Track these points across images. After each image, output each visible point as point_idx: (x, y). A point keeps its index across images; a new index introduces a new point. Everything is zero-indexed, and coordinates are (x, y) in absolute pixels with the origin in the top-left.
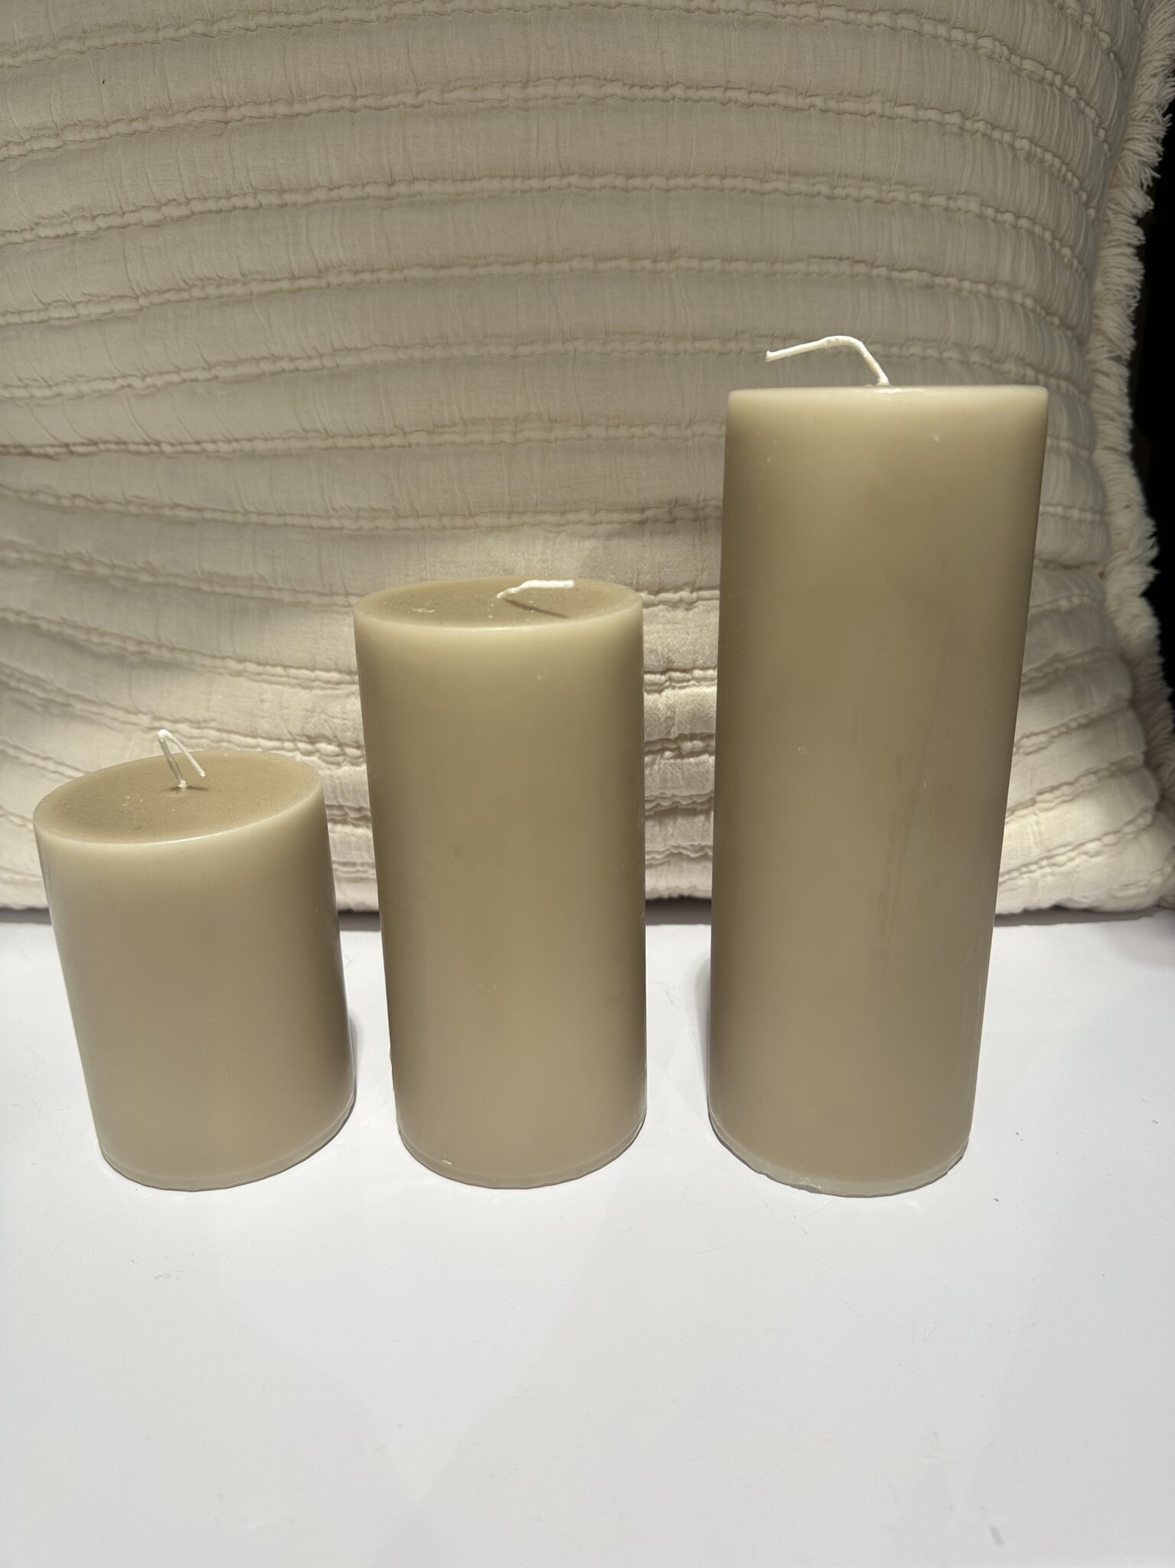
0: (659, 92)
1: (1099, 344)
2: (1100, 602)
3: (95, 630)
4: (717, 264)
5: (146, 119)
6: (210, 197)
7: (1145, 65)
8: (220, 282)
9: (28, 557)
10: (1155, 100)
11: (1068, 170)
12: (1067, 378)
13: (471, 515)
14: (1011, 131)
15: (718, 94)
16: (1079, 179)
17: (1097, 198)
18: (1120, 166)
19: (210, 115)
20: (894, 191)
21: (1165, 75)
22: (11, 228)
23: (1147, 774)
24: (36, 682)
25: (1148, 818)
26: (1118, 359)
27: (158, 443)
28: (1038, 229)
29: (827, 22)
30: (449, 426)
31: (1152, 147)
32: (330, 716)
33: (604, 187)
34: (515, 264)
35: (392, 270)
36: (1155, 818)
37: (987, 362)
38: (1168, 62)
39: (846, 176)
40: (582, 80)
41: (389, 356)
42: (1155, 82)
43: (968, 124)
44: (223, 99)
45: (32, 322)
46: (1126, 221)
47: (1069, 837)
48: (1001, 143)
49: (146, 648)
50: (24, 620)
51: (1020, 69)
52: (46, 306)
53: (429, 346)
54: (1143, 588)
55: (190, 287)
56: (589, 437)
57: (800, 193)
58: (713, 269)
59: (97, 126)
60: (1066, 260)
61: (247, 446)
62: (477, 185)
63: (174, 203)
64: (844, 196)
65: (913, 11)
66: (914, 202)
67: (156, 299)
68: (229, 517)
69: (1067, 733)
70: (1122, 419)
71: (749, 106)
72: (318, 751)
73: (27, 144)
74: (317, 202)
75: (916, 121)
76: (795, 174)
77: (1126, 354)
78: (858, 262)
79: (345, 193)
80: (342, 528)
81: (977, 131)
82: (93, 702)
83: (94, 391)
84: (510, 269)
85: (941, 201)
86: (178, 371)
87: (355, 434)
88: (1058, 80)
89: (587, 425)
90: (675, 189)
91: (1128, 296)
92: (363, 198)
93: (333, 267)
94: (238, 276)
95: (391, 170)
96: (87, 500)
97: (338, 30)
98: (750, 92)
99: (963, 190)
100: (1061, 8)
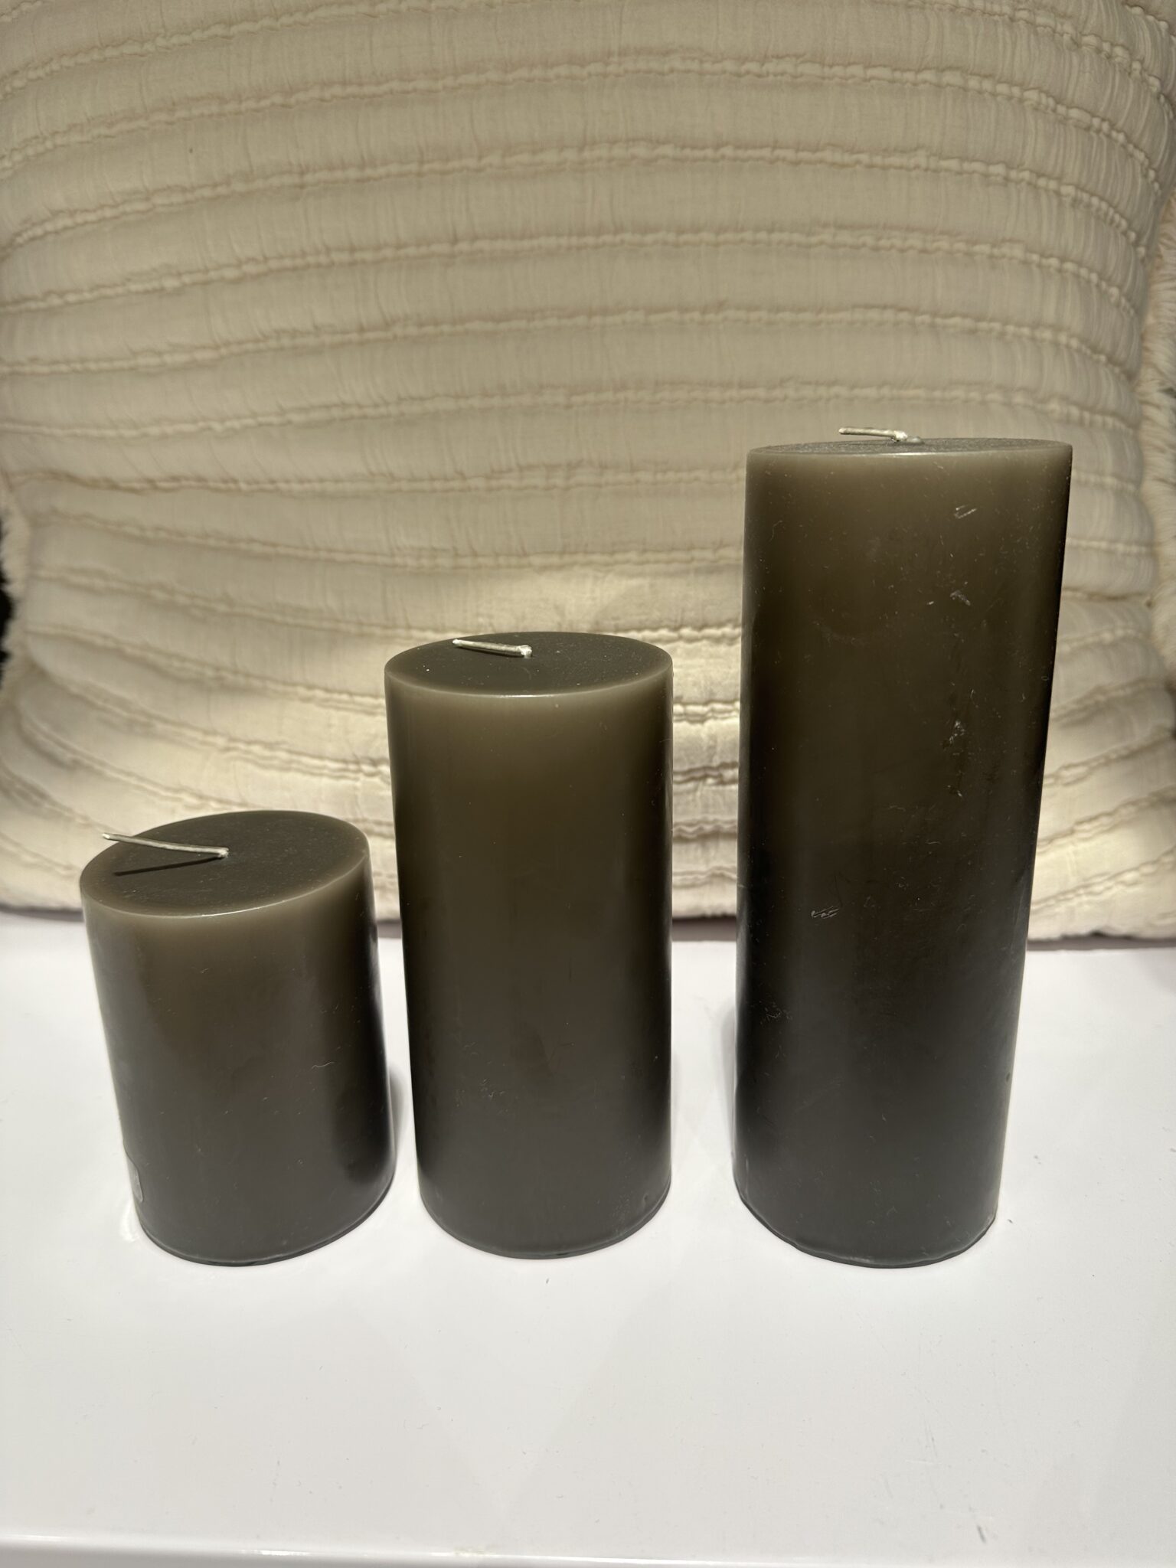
0: (709, 152)
1: (1149, 377)
2: (1147, 634)
3: (176, 655)
4: (763, 314)
5: (228, 184)
6: (287, 256)
8: (294, 333)
9: (114, 585)
11: (1116, 212)
12: (1114, 414)
13: (524, 555)
14: (1056, 178)
15: (766, 153)
16: (1127, 219)
17: (1147, 235)
18: (1173, 201)
19: (287, 180)
20: (938, 240)
22: (103, 284)
24: (122, 703)
27: (235, 481)
28: (1083, 272)
29: (873, 82)
30: (506, 472)
33: (655, 242)
34: (570, 317)
35: (454, 323)
37: (1030, 403)
39: (891, 227)
40: (636, 143)
41: (450, 405)
43: (1013, 174)
44: (300, 165)
45: (122, 369)
47: (1107, 867)
48: (1046, 190)
49: (223, 673)
50: (110, 644)
51: (1066, 118)
52: (135, 354)
53: (488, 395)
55: (267, 338)
56: (638, 481)
57: (845, 245)
58: (760, 319)
59: (184, 190)
60: (1113, 300)
61: (317, 486)
62: (535, 242)
63: (253, 261)
64: (889, 247)
65: (957, 68)
66: (959, 251)
67: (235, 349)
68: (301, 553)
69: (1106, 764)
71: (796, 163)
73: (120, 207)
74: (385, 259)
75: (960, 174)
76: (840, 227)
78: (902, 310)
79: (411, 251)
80: (405, 566)
81: (1022, 180)
82: (173, 723)
83: (177, 432)
84: (564, 321)
85: (985, 248)
86: (255, 415)
87: (418, 478)
88: (1105, 126)
89: (636, 470)
90: (724, 244)
92: (428, 256)
93: (399, 320)
94: (311, 329)
95: (454, 229)
96: (169, 532)
97: (407, 100)
98: (797, 151)
99: (1007, 238)
100: (1109, 57)
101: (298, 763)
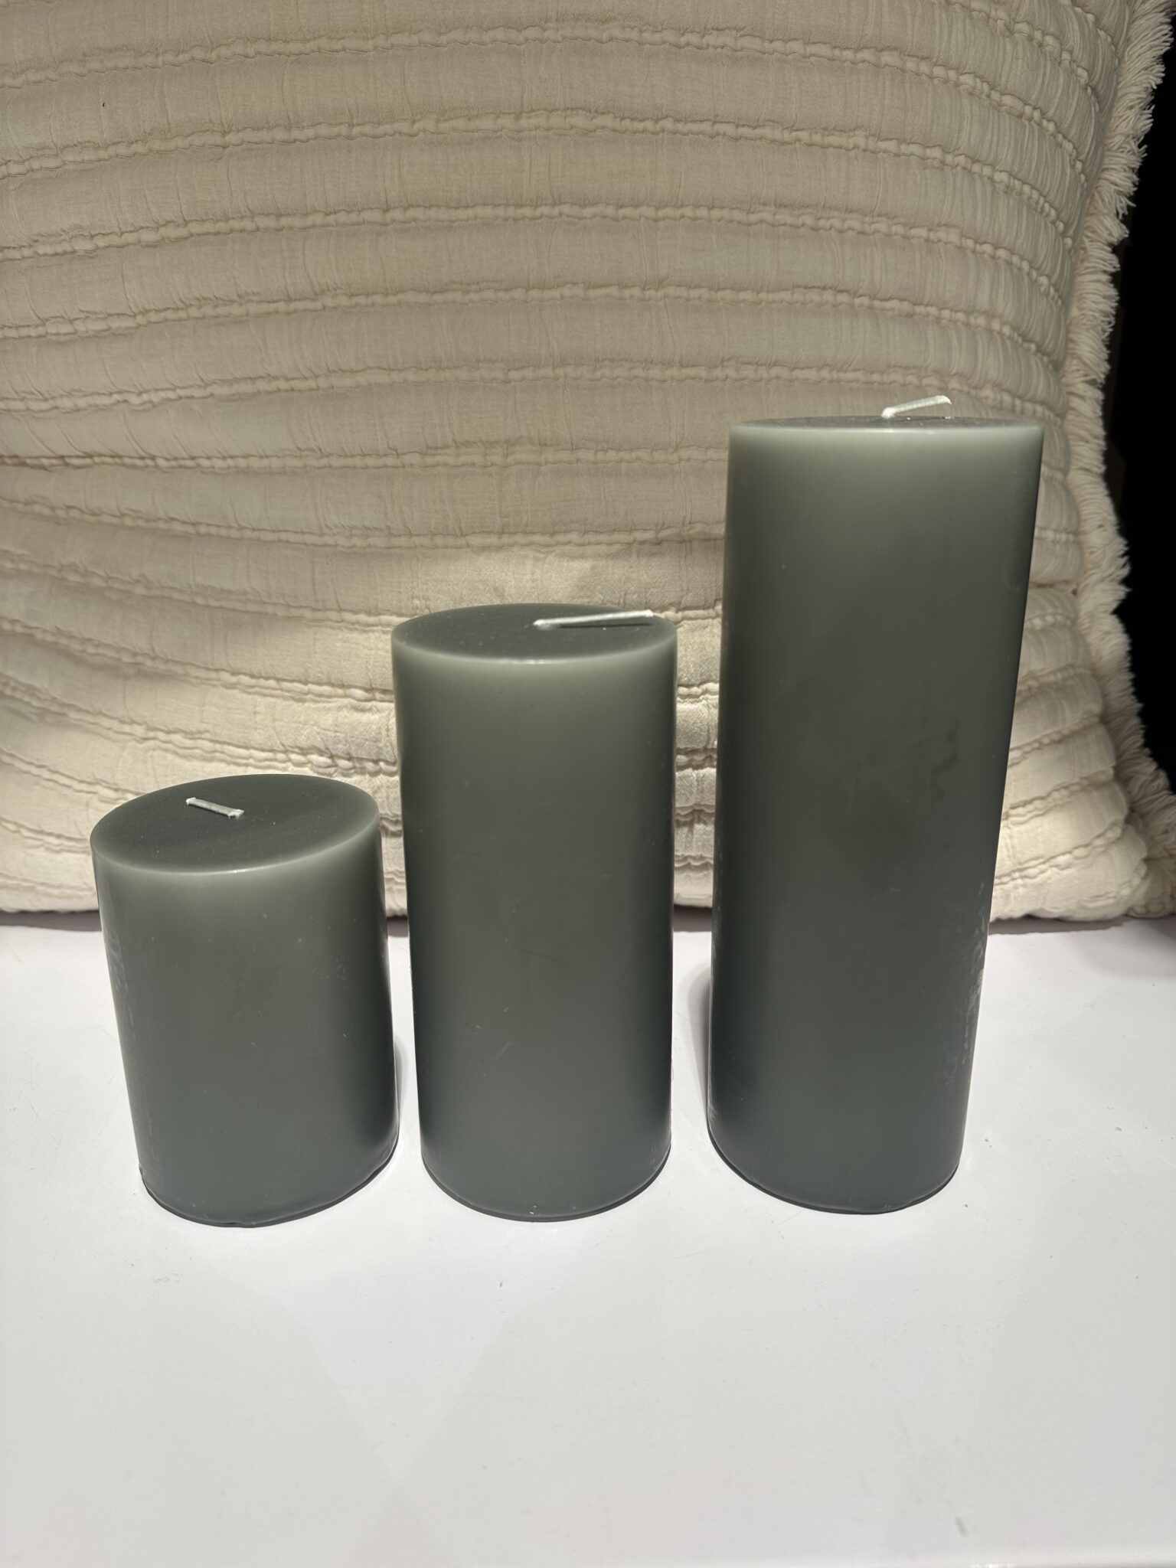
0: (649, 125)
1: (1075, 368)
2: (1074, 621)
3: (90, 640)
4: (704, 293)
5: (145, 142)
6: (209, 220)
7: (1121, 98)
8: (217, 302)
9: (23, 567)
10: (1132, 132)
11: (1046, 201)
12: (1043, 403)
13: (462, 535)
14: (990, 164)
15: (706, 127)
16: (1056, 210)
17: (1074, 227)
18: (1096, 194)
19: (209, 139)
20: (877, 222)
21: (1141, 107)
22: (9, 245)
23: (1117, 788)
24: (31, 690)
25: (1118, 831)
26: (1092, 383)
27: (153, 458)
28: (1015, 259)
29: (813, 59)
30: (442, 448)
31: (1129, 178)
32: (322, 729)
33: (594, 216)
34: (507, 290)
35: (386, 294)
36: (1124, 830)
37: (966, 388)
38: (1143, 95)
39: (830, 208)
40: (575, 112)
41: (383, 378)
42: (1131, 113)
43: (949, 158)
44: (222, 124)
45: (29, 337)
46: (1103, 249)
47: (1040, 850)
48: (981, 176)
49: (140, 659)
50: (19, 629)
51: (1000, 104)
52: (44, 322)
53: (422, 369)
54: (1115, 605)
55: (188, 307)
56: (578, 460)
57: (785, 225)
58: (700, 297)
59: (97, 147)
60: (1042, 289)
61: (242, 462)
62: (470, 212)
63: (172, 224)
64: (828, 227)
65: (896, 49)
66: (896, 234)
67: (153, 317)
68: (224, 532)
69: (1039, 748)
70: (1096, 441)
71: (737, 139)
72: (310, 762)
73: (26, 163)
74: (313, 226)
75: (898, 155)
76: (781, 206)
77: (1101, 378)
78: (841, 291)
79: (342, 218)
80: (336, 546)
81: (957, 165)
82: (87, 712)
83: (90, 406)
84: (501, 294)
85: (922, 232)
86: (174, 388)
87: (349, 454)
88: (1037, 114)
89: (576, 449)
90: (664, 219)
91: (1103, 321)
92: (358, 224)
93: (329, 290)
94: (235, 297)
95: (386, 197)
96: (82, 511)
97: (336, 59)
98: (737, 126)
99: (943, 223)
100: (1041, 45)
101: (222, 752)
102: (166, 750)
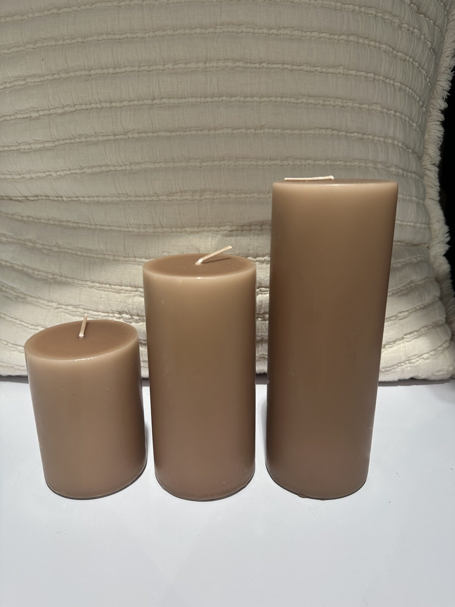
0: (257, 65)
1: (426, 159)
2: (428, 259)
3: (36, 269)
4: (279, 131)
5: (59, 74)
6: (83, 104)
7: (444, 52)
8: (86, 136)
9: (10, 240)
10: (448, 66)
11: (415, 94)
12: (415, 173)
13: (183, 227)
14: (393, 79)
15: (280, 66)
16: (419, 97)
17: (426, 103)
18: (435, 91)
19: (83, 73)
20: (348, 102)
21: (452, 56)
22: (5, 115)
23: (446, 326)
24: (13, 289)
25: (448, 344)
26: (434, 164)
27: (61, 197)
28: (403, 116)
29: (322, 39)
30: (175, 193)
31: (447, 84)
32: (127, 304)
33: (235, 101)
34: (201, 130)
35: (153, 132)
36: (450, 343)
37: (384, 168)
38: (453, 52)
39: (329, 97)
40: (228, 61)
41: (152, 166)
42: (448, 59)
43: (377, 77)
44: (89, 67)
45: (14, 150)
46: (437, 112)
47: (417, 352)
48: (389, 84)
49: (56, 276)
50: (8, 264)
51: (397, 56)
52: (19, 144)
53: (167, 162)
54: (444, 253)
55: (75, 138)
56: (229, 198)
57: (311, 104)
58: (278, 133)
59: (40, 76)
60: (414, 128)
61: (96, 199)
62: (186, 100)
63: (69, 106)
64: (329, 104)
65: (355, 35)
66: (356, 107)
67: (61, 142)
68: (89, 226)
69: (415, 311)
70: (436, 187)
71: (292, 70)
72: (122, 317)
73: (13, 83)
74: (125, 106)
75: (356, 76)
76: (310, 96)
77: (437, 162)
78: (334, 130)
79: (136, 103)
80: (133, 232)
81: (380, 80)
82: (35, 297)
83: (37, 177)
84: (199, 132)
85: (366, 106)
86: (70, 170)
87: (138, 196)
88: (411, 60)
89: (228, 193)
90: (263, 102)
91: (438, 140)
92: (142, 105)
93: (130, 131)
94: (94, 134)
95: (153, 94)
96: (33, 218)
97: (134, 41)
98: (292, 65)
99: (374, 102)
100: (412, 33)
101: (88, 313)
102: (66, 313)
